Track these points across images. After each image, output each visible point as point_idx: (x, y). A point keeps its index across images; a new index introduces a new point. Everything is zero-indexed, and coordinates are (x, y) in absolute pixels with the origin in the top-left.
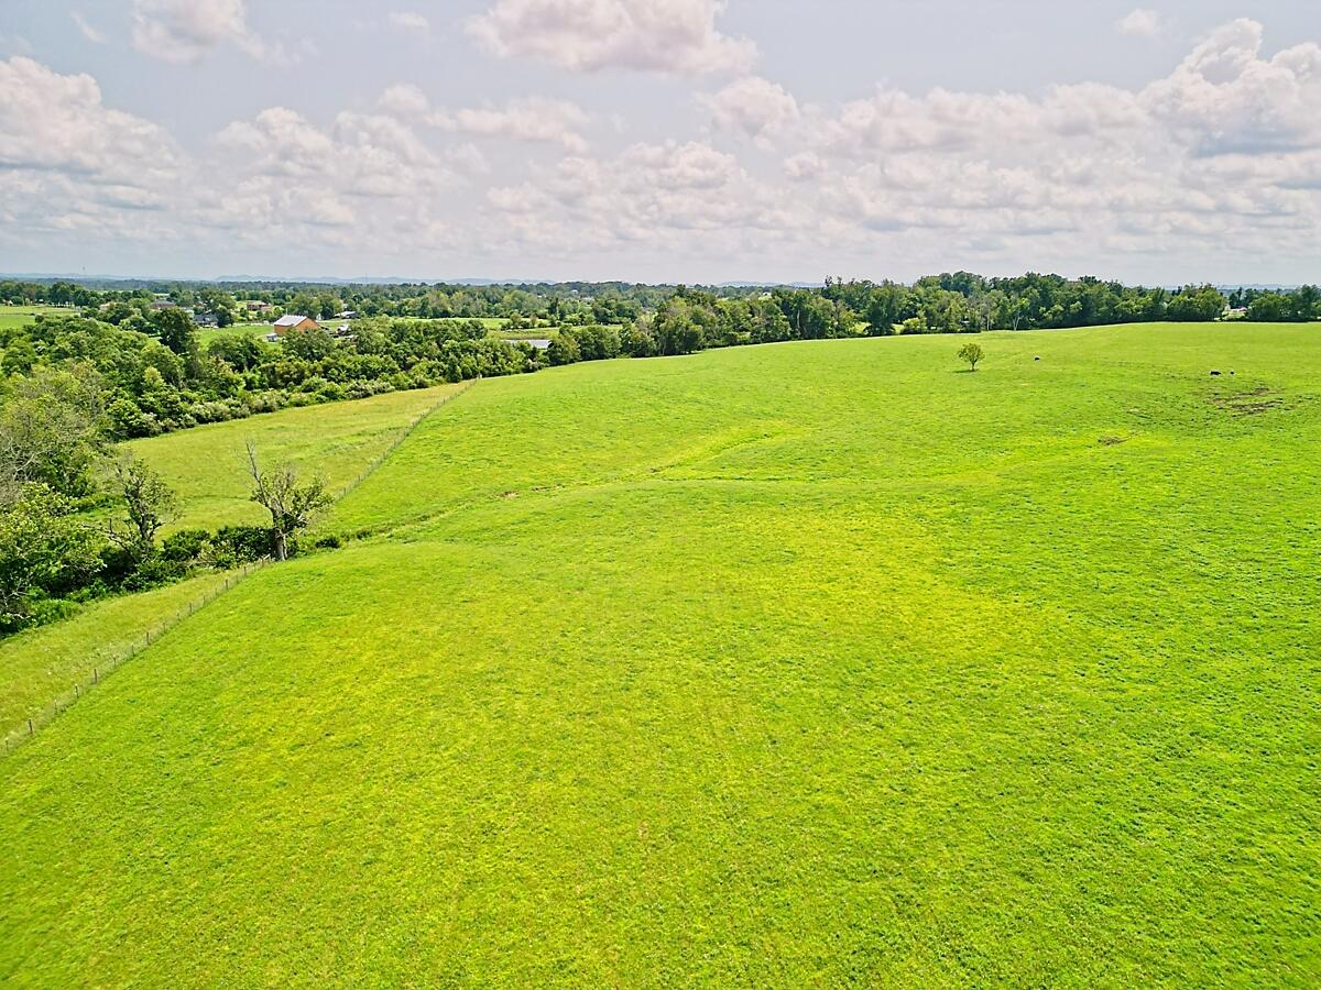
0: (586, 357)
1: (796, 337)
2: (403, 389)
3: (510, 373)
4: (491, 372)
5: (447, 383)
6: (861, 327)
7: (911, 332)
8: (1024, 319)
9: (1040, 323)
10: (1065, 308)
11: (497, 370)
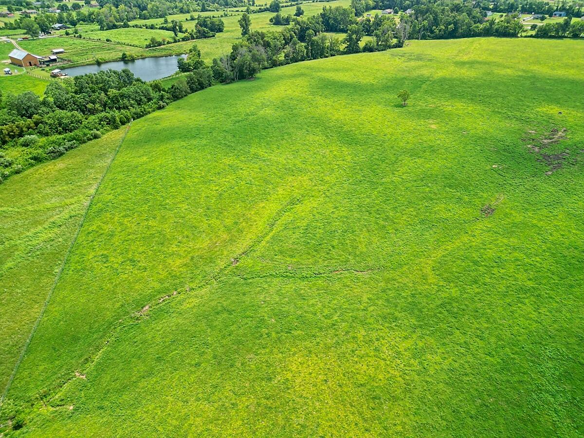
1: (309, 57)
2: (84, 142)
3: (149, 113)
4: (138, 116)
5: (112, 130)
6: (342, 47)
7: (368, 49)
8: (424, 33)
9: (432, 35)
10: (445, 27)
11: (141, 113)
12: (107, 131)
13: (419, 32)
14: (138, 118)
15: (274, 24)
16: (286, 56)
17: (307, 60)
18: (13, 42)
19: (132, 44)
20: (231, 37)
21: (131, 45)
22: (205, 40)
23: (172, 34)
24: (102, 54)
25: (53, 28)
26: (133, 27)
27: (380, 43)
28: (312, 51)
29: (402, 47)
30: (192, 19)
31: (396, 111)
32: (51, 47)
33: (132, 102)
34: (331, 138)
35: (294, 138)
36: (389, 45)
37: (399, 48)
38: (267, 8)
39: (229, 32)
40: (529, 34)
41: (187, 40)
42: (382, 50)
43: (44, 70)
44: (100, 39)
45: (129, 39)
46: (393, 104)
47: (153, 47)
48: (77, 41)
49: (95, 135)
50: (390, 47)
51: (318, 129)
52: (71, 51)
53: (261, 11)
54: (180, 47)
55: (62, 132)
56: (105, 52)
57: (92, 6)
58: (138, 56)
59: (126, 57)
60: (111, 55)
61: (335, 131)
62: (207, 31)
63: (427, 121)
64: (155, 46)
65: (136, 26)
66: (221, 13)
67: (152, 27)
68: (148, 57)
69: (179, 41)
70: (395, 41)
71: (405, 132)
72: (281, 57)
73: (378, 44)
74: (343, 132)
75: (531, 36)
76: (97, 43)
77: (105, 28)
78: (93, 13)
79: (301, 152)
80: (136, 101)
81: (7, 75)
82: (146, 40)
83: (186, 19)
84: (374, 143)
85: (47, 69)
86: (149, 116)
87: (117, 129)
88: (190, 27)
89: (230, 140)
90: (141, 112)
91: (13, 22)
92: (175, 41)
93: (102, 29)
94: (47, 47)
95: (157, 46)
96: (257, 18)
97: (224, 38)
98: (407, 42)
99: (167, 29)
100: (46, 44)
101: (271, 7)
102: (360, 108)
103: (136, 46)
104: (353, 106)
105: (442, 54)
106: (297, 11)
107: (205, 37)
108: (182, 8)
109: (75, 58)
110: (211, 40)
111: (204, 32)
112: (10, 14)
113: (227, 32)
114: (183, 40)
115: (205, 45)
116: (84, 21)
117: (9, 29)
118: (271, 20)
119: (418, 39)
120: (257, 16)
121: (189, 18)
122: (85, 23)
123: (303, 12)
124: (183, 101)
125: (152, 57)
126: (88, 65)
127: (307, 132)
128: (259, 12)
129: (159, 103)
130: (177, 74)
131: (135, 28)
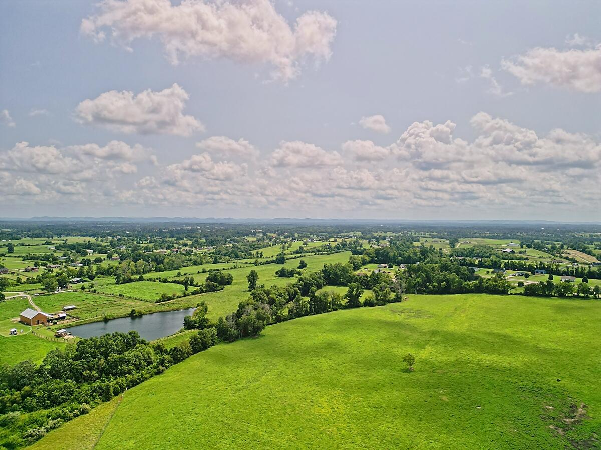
0: (195, 351)
1: (312, 312)
2: (70, 419)
3: (146, 379)
4: (133, 384)
5: (102, 403)
6: (344, 302)
7: (368, 304)
8: (419, 289)
9: (427, 291)
10: (438, 284)
11: (138, 381)
12: (97, 404)
13: (414, 287)
14: (133, 386)
15: (279, 276)
16: (290, 312)
17: (311, 315)
18: (29, 297)
19: (143, 300)
20: (239, 290)
21: (141, 300)
22: (214, 294)
23: (182, 287)
24: (112, 310)
25: (70, 282)
26: (148, 280)
27: (379, 298)
28: (315, 306)
29: (400, 302)
30: (204, 272)
31: (404, 377)
32: (63, 303)
33: (131, 367)
34: (337, 410)
35: (298, 412)
36: (388, 300)
37: (397, 303)
38: (274, 261)
39: (237, 284)
40: (518, 292)
41: (196, 294)
42: (382, 305)
43: (49, 329)
44: (113, 295)
45: (141, 293)
46: (399, 369)
47: (162, 302)
48: (91, 296)
49: (83, 411)
50: (389, 302)
51: (323, 399)
52: (82, 307)
53: (268, 263)
54: (189, 301)
55: (49, 406)
56: (115, 308)
57: (113, 260)
58: (147, 312)
59: (134, 314)
60: (121, 311)
61: (342, 401)
62: (217, 285)
63: (437, 390)
64: (165, 301)
65: (151, 280)
66: (231, 265)
67: (165, 281)
68: (157, 312)
69: (189, 295)
70: (393, 296)
71: (415, 405)
72: (286, 312)
73: (377, 300)
74: (350, 403)
75: (521, 294)
76: (110, 298)
77: (120, 282)
78: (112, 268)
79: (305, 430)
80: (135, 366)
81: (11, 336)
82: (157, 294)
83: (199, 272)
84: (384, 419)
85: (53, 327)
86: (146, 383)
87: (109, 401)
88: (201, 280)
89: (228, 417)
90: (138, 379)
91: (35, 278)
92: (185, 296)
93: (117, 283)
94: (60, 303)
95: (167, 301)
96: (264, 271)
97: (232, 292)
98: (404, 297)
99: (179, 283)
100: (60, 299)
101: (277, 260)
102: (365, 372)
103: (147, 301)
104: (359, 371)
105: (440, 311)
106: (300, 264)
107: (214, 291)
108: (196, 261)
109: (84, 315)
110: (219, 294)
111: (214, 286)
112: (35, 269)
113: (235, 285)
114: (193, 294)
115: (213, 299)
116: (102, 274)
117: (29, 284)
118: (277, 273)
119: (414, 294)
120: (264, 269)
121: (201, 271)
122: (103, 276)
123: (306, 265)
124: (183, 364)
125: (160, 312)
126: (95, 322)
127: (311, 404)
128: (266, 264)
129: (158, 367)
130: (181, 331)
131: (149, 282)
